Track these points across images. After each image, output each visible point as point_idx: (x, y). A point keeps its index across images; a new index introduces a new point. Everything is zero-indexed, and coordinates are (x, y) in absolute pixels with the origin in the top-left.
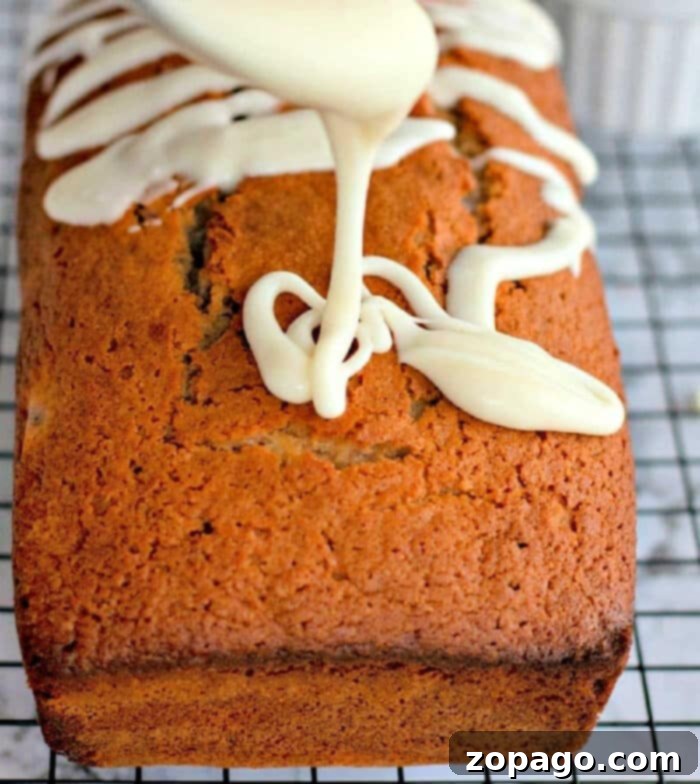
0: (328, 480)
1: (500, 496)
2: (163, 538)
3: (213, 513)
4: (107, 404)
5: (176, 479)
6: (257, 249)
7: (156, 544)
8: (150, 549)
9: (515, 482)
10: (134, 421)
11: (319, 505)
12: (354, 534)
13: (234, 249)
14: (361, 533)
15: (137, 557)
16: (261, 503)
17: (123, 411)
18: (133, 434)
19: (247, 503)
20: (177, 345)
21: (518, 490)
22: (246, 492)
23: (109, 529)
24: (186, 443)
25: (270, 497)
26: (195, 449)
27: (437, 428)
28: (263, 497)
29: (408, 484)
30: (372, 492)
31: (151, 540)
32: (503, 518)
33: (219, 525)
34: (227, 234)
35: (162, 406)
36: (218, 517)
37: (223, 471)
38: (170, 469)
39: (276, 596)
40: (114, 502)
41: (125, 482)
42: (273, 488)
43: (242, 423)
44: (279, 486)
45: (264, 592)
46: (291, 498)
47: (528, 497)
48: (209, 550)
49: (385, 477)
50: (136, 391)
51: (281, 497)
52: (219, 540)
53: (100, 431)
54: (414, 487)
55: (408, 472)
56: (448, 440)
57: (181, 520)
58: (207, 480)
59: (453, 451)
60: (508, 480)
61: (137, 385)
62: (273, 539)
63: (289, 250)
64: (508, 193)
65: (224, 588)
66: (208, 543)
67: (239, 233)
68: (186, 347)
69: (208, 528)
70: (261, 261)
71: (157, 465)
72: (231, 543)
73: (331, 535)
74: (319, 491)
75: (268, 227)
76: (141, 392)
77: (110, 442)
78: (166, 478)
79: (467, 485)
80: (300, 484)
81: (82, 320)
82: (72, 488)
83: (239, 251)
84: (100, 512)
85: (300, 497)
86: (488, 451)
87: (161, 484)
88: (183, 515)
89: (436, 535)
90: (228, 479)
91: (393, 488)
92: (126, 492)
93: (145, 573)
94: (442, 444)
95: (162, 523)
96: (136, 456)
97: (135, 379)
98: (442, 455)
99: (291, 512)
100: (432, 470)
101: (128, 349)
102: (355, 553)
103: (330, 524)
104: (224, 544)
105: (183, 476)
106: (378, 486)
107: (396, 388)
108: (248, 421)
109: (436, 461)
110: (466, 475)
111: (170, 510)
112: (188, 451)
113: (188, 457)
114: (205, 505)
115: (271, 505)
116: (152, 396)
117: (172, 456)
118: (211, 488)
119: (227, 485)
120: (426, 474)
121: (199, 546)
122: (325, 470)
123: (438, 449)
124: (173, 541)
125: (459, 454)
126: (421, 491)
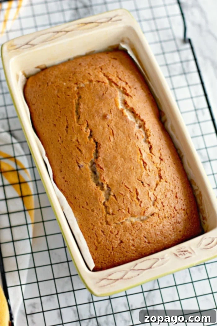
0: (142, 226)
1: (173, 215)
2: (114, 246)
3: (122, 239)
4: (91, 218)
5: (112, 233)
6: (109, 172)
7: (113, 248)
8: (112, 249)
9: (175, 211)
10: (98, 222)
11: (141, 231)
12: (149, 234)
13: (105, 174)
14: (150, 234)
15: (110, 251)
16: (130, 234)
17: (95, 219)
18: (99, 224)
19: (128, 235)
20: (101, 202)
21: (176, 212)
22: (127, 233)
23: (102, 247)
24: (111, 224)
25: (132, 232)
26: (113, 225)
27: (158, 206)
28: (130, 233)
29: (156, 221)
30: (150, 225)
31: (111, 247)
32: (175, 220)
33: (124, 241)
34: (102, 170)
35: (103, 217)
36: (123, 239)
37: (121, 229)
38: (110, 231)
39: (138, 251)
40: (101, 241)
41: (102, 236)
42: (132, 230)
43: (122, 218)
44: (133, 230)
45: (136, 251)
46: (136, 232)
47: (178, 213)
48: (124, 246)
49: (152, 221)
50: (96, 214)
51: (134, 232)
52: (125, 244)
53: (92, 224)
54: (157, 221)
55: (155, 218)
56: (161, 208)
57: (116, 242)
58: (118, 232)
59: (162, 210)
60: (173, 211)
61: (96, 213)
62: (135, 241)
63: (116, 171)
64: (151, 134)
65: (128, 253)
66: (123, 245)
67: (104, 169)
68: (103, 202)
69: (122, 242)
70: (111, 176)
71: (107, 231)
72: (127, 244)
73: (145, 236)
74: (141, 228)
75: (109, 166)
76: (97, 214)
77: (95, 227)
78: (110, 233)
79: (167, 216)
80: (137, 228)
81: (78, 198)
82: (91, 238)
83: (106, 174)
84: (99, 243)
85: (137, 230)
86: (168, 207)
87: (110, 235)
88: (116, 240)
89: (164, 229)
90: (123, 230)
91: (154, 223)
92: (103, 238)
93: (112, 253)
94: (160, 209)
95: (113, 243)
96: (102, 229)
97: (95, 211)
98: (161, 211)
99: (136, 234)
100: (160, 216)
101: (91, 204)
102: (151, 238)
103: (144, 234)
104: (126, 244)
105: (113, 232)
106: (151, 223)
107: (148, 201)
108: (123, 217)
109: (160, 213)
110: (166, 214)
111: (113, 240)
112: (112, 226)
113: (113, 227)
114: (120, 237)
115: (133, 234)
116: (100, 215)
117: (109, 228)
118: (120, 233)
119: (123, 232)
120: (159, 217)
121: (122, 246)
122: (141, 224)
123: (159, 210)
124: (116, 246)
125: (163, 210)
126: (159, 221)
